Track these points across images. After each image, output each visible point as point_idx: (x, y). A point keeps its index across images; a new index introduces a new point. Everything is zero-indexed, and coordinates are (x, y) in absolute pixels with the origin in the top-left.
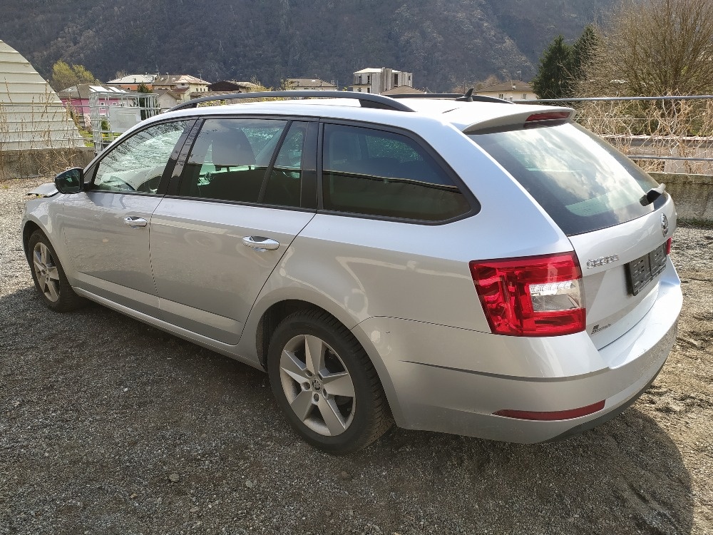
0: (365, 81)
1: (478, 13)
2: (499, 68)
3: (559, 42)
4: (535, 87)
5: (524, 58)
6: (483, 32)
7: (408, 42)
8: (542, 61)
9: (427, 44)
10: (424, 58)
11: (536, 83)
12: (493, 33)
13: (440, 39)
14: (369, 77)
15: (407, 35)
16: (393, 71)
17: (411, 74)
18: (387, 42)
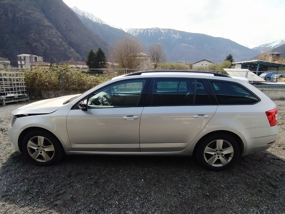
0: (23, 58)
1: (61, 40)
2: (70, 57)
3: (92, 51)
4: (87, 64)
5: (78, 55)
6: (63, 46)
7: (36, 46)
8: (88, 56)
9: (44, 48)
10: (43, 52)
11: (87, 62)
12: (67, 46)
13: (48, 46)
14: (24, 57)
15: (35, 44)
16: (35, 56)
17: (42, 57)
18: (27, 45)
